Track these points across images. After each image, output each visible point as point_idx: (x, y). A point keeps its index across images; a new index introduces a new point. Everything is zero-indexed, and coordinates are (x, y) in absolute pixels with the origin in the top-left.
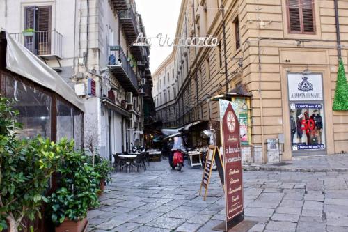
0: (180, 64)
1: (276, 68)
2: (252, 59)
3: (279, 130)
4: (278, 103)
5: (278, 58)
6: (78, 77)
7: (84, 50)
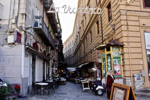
0: (76, 38)
1: (137, 29)
2: (123, 22)
3: (141, 67)
4: (139, 50)
5: (138, 22)
6: (11, 31)
7: (16, 15)
